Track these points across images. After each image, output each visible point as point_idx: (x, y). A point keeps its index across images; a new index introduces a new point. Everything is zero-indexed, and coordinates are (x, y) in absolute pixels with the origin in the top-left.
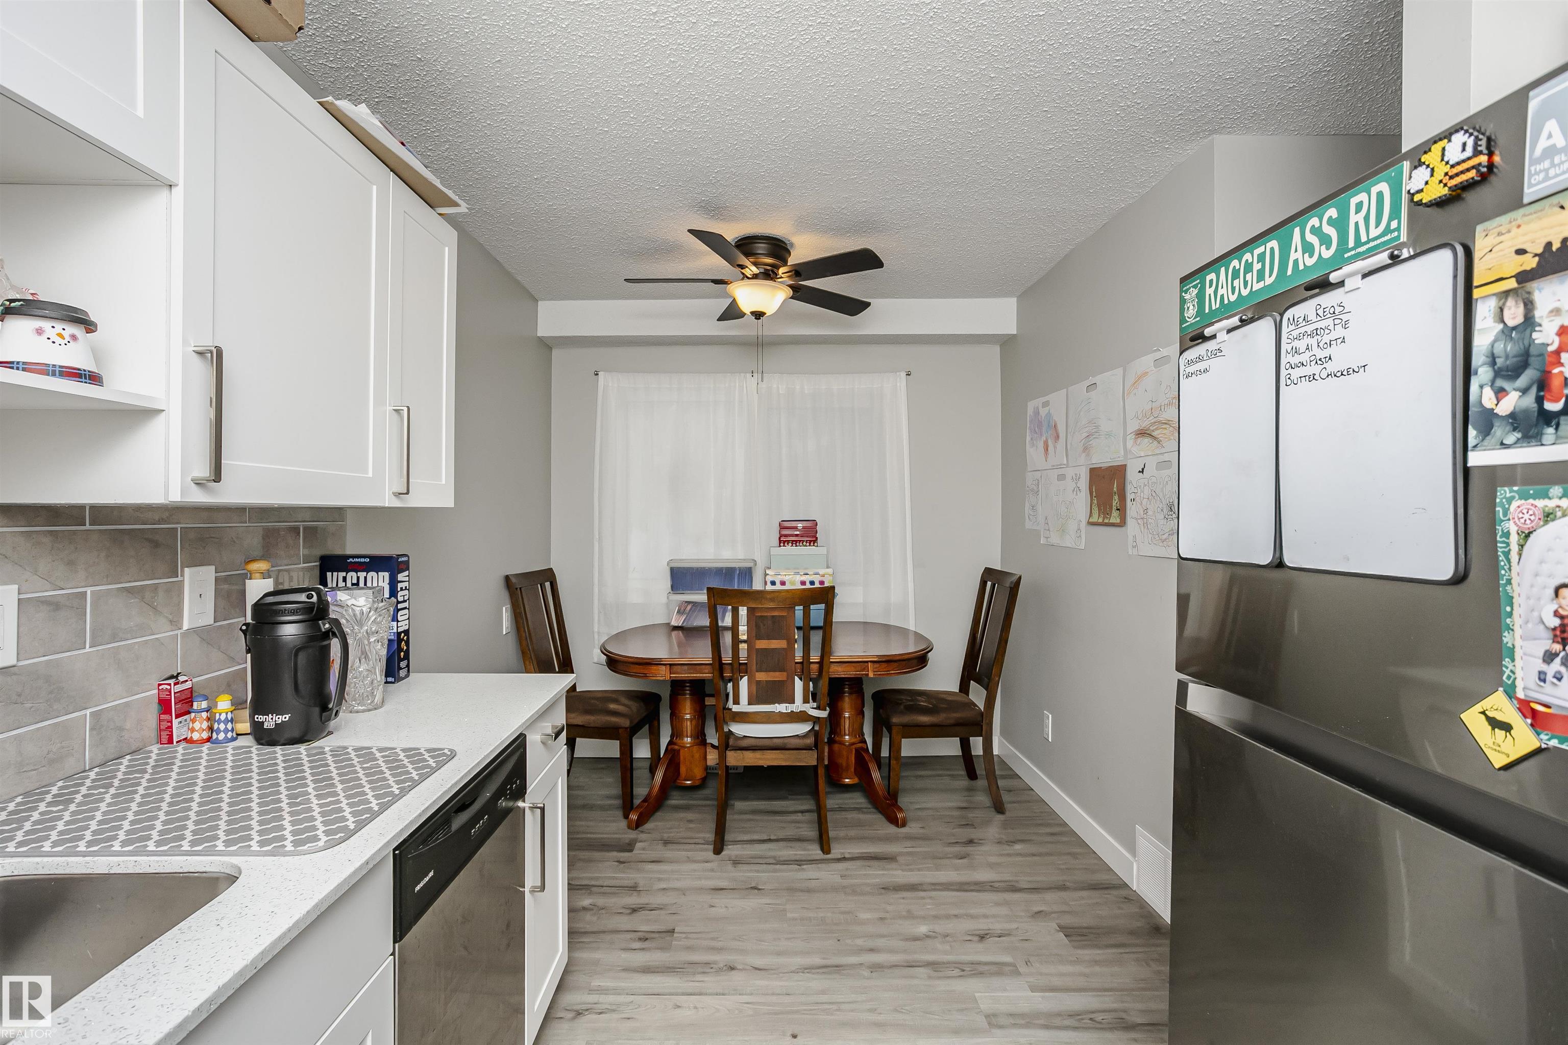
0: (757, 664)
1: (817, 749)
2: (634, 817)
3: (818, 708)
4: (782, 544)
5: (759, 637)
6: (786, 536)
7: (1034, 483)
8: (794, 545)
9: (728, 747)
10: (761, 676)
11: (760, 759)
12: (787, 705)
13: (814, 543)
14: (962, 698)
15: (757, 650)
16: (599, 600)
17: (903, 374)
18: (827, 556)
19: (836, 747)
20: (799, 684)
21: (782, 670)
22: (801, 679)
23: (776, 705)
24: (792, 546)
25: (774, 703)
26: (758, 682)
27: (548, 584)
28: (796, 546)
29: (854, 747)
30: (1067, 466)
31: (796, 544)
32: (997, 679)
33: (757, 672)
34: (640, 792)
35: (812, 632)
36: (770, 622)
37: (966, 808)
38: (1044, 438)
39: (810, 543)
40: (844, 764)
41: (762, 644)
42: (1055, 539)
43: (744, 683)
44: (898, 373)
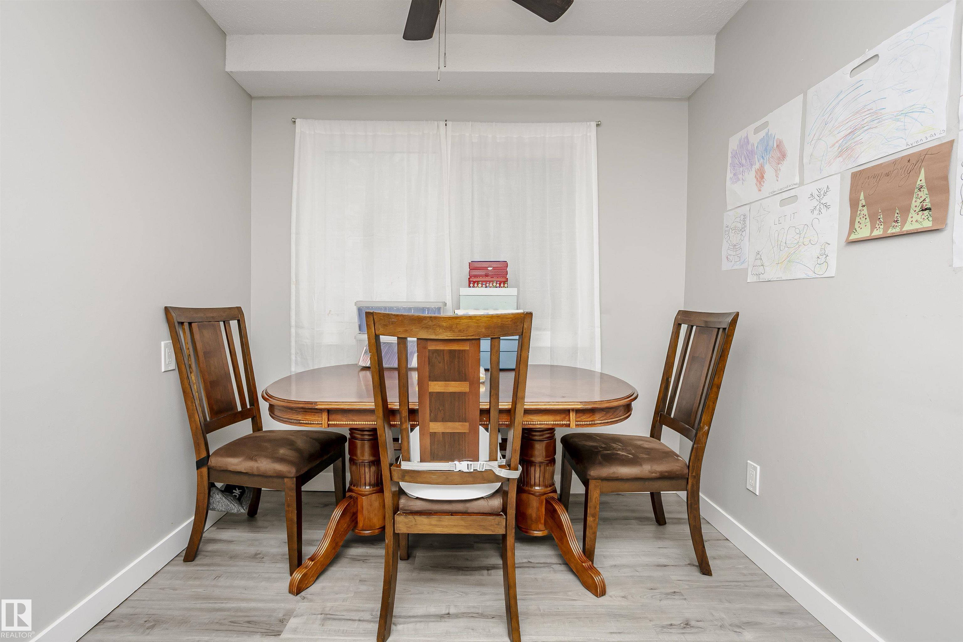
0: (431, 411)
1: (506, 515)
2: (298, 576)
3: (509, 466)
4: (471, 285)
5: (434, 378)
6: (476, 276)
7: (738, 220)
8: (484, 286)
9: (398, 510)
10: (437, 427)
11: (436, 525)
12: (469, 463)
13: (504, 284)
14: (653, 444)
15: (431, 394)
16: (296, 341)
17: (594, 124)
18: (518, 296)
19: (524, 496)
20: (484, 436)
21: (462, 419)
22: (487, 430)
23: (456, 462)
24: (482, 286)
25: (453, 460)
26: (433, 435)
27: (234, 324)
28: (486, 287)
29: (544, 497)
30: (801, 183)
31: (486, 285)
32: (707, 428)
33: (431, 421)
34: (308, 551)
35: (502, 375)
36: (447, 358)
37: (665, 566)
38: (757, 166)
39: (500, 284)
40: (534, 515)
41: (436, 387)
42: (772, 273)
43: (415, 437)
44: (588, 123)
